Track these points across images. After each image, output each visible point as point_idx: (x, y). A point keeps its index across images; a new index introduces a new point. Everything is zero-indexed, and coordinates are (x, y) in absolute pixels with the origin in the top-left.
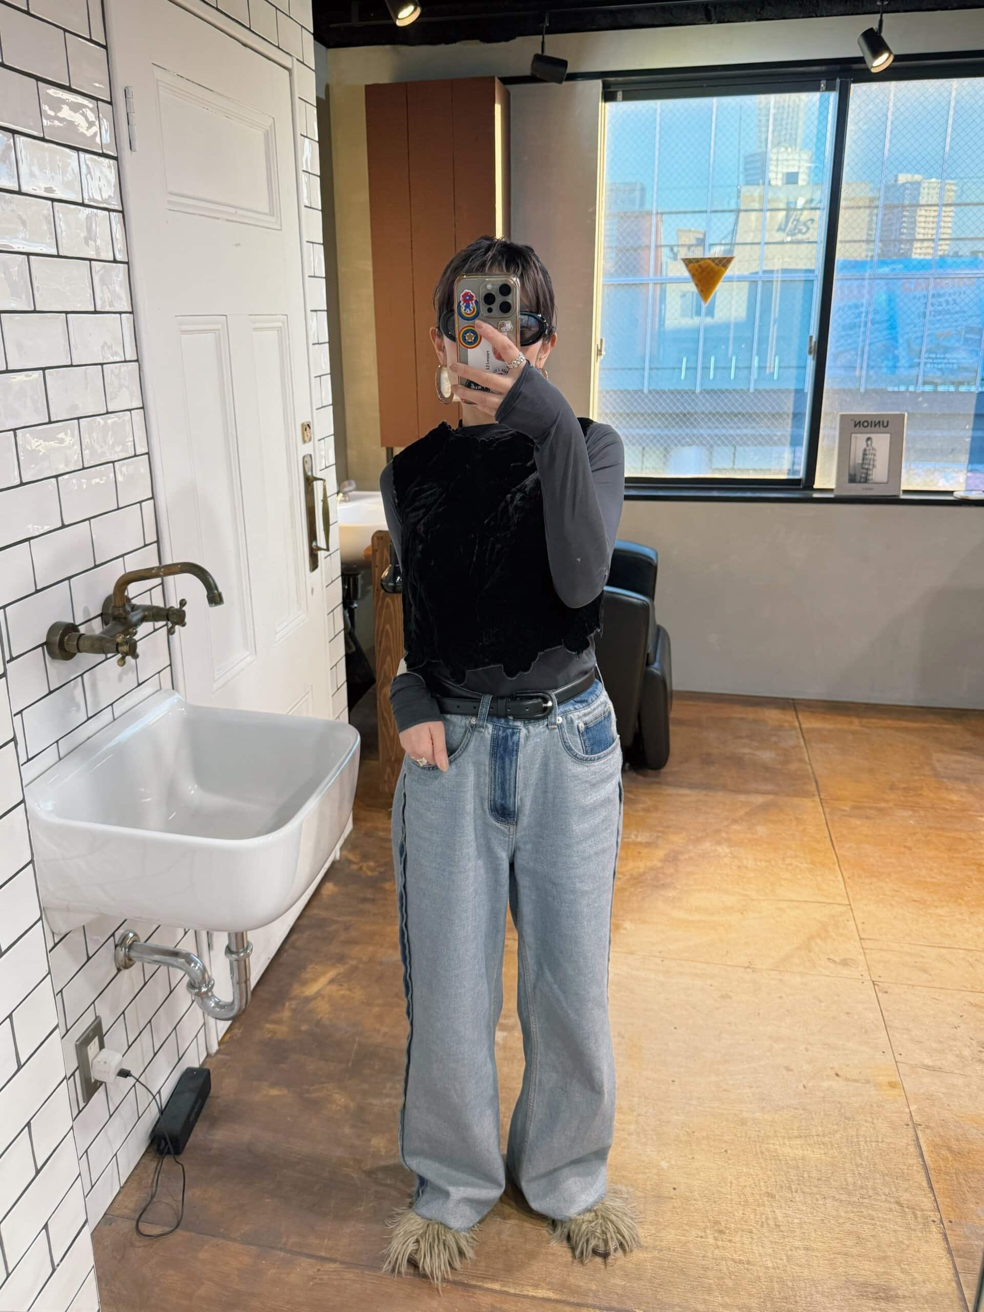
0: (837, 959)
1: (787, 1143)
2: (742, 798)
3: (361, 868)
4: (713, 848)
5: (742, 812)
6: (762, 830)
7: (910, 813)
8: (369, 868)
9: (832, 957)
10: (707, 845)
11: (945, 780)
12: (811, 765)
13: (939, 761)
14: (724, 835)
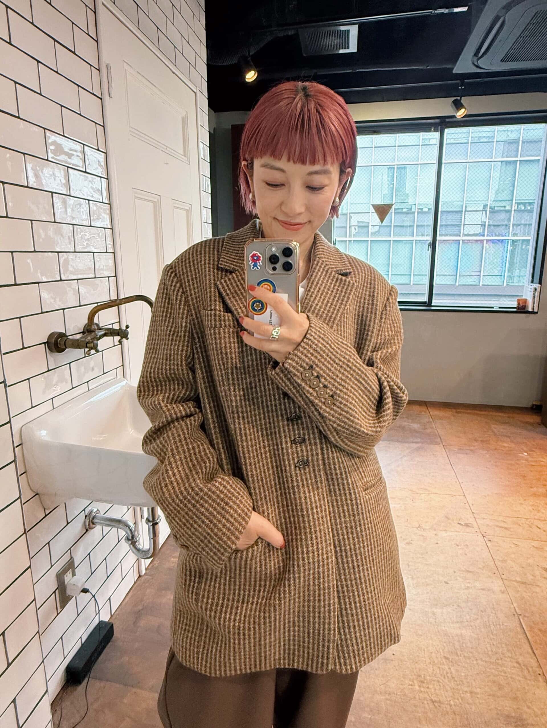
0: (463, 523)
2: (407, 445)
5: (408, 452)
9: (460, 522)
12: (437, 430)
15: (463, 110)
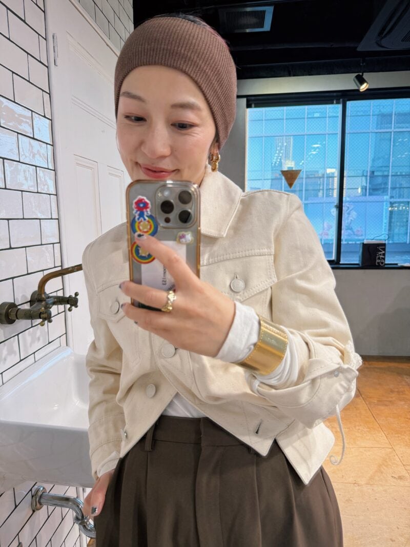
0: (396, 476)
7: (404, 402)
9: (393, 475)
15: (365, 84)
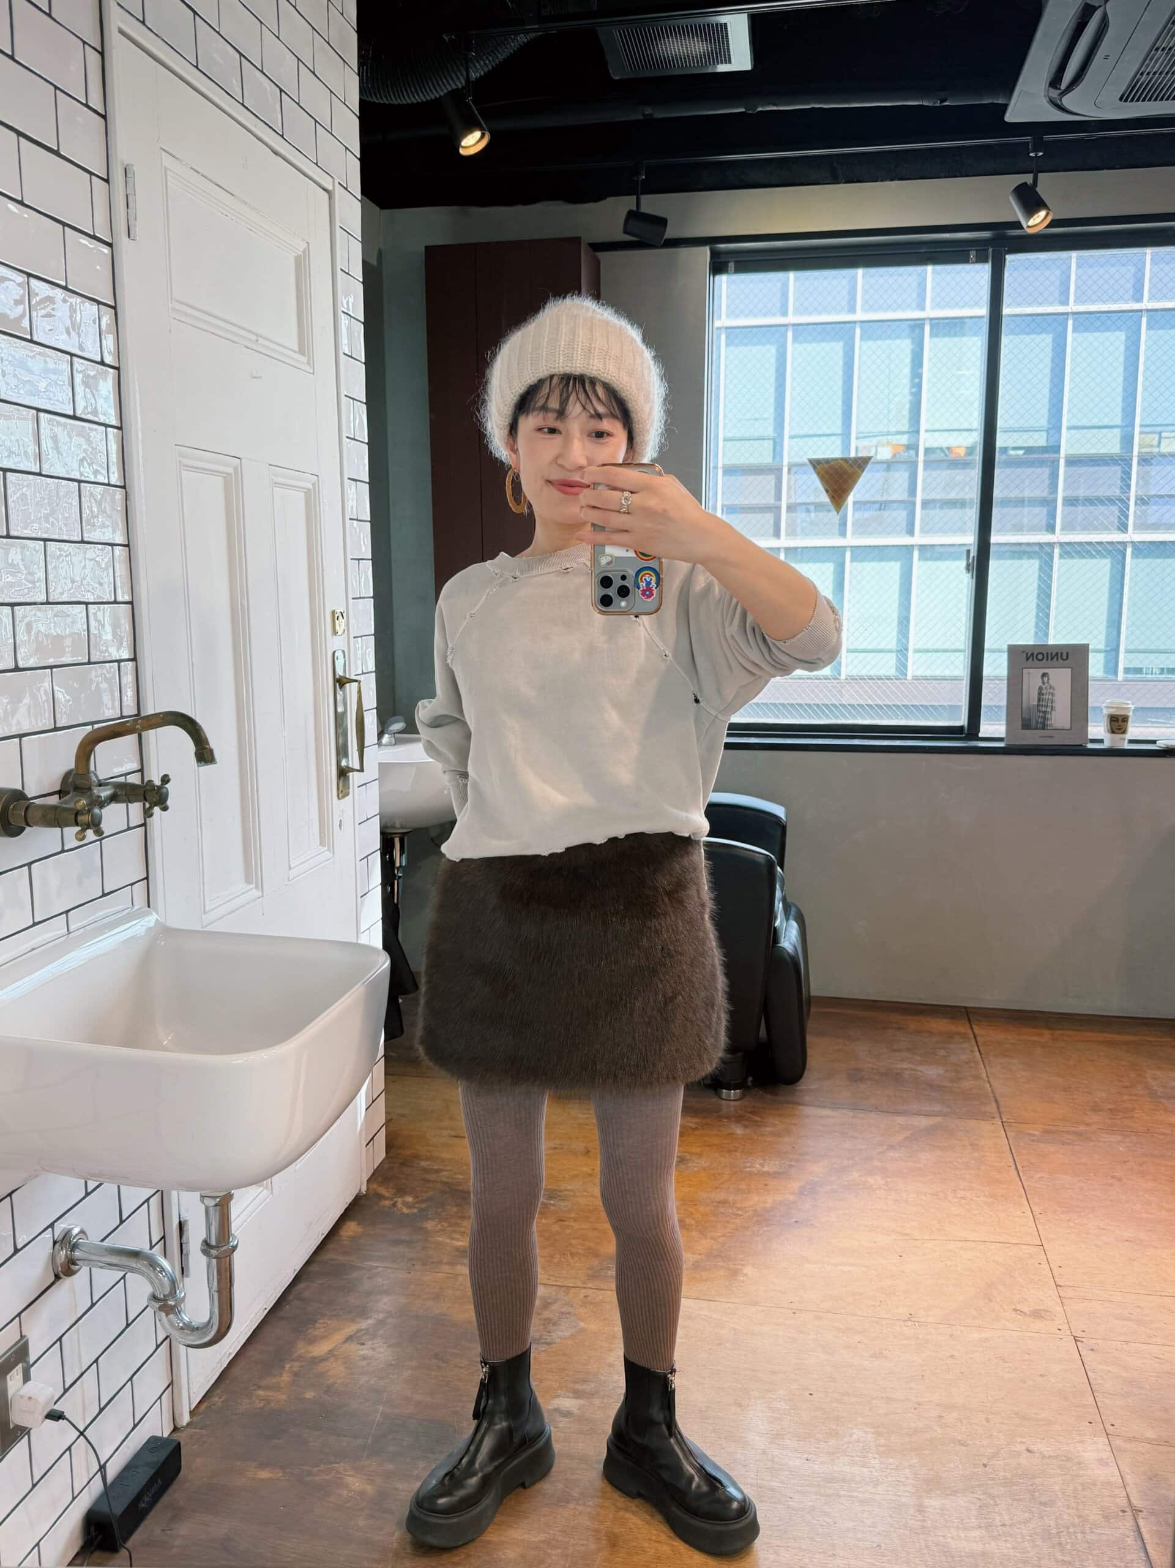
0: (1026, 1310)
1: (962, 1535)
2: (900, 1120)
3: (394, 1205)
4: (863, 1179)
5: (901, 1137)
6: (926, 1157)
7: (1119, 1138)
8: (405, 1204)
9: (1019, 1307)
10: (855, 1175)
11: (1163, 1100)
12: (989, 1082)
13: (1155, 1079)
14: (876, 1163)
15: (1042, 212)
